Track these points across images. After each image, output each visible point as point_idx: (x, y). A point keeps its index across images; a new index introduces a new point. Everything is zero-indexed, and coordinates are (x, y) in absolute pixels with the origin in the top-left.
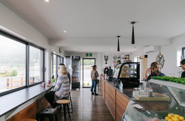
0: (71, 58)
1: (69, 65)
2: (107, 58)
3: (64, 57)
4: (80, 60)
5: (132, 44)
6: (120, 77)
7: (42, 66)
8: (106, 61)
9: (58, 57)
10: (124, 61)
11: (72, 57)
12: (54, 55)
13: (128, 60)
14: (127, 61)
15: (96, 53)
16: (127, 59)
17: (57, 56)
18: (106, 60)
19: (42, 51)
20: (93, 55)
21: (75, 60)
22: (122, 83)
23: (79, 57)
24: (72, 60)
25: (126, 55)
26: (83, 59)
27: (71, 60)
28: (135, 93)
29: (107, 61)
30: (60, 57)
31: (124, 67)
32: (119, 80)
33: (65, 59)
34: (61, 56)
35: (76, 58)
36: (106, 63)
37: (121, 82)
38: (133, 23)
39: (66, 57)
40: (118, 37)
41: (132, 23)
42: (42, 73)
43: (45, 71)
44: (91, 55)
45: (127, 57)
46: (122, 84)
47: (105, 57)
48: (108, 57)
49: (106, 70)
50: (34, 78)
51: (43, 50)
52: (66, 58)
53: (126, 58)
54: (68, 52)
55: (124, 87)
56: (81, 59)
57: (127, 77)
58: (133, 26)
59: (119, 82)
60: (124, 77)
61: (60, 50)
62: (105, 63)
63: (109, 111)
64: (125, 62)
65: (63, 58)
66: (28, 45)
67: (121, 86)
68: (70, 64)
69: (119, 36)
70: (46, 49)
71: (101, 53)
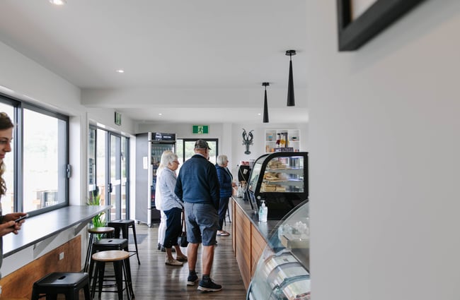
0: (150, 138)
1: (144, 158)
2: (250, 138)
3: (131, 136)
4: (174, 143)
5: (288, 105)
6: (263, 189)
7: (63, 162)
8: (248, 148)
9: (113, 137)
10: (275, 149)
11: (154, 136)
12: (98, 130)
13: (284, 146)
14: (282, 149)
15: (220, 125)
16: (281, 144)
17: (110, 133)
18: (248, 143)
19: (64, 123)
20: (210, 130)
21: (161, 143)
22: (266, 205)
23: (173, 137)
24: (152, 143)
25: (279, 134)
26: (185, 140)
27: (150, 143)
28: (283, 230)
29: (250, 146)
30: (118, 135)
31: (273, 165)
32: (259, 198)
33: (133, 141)
34: (122, 133)
35: (163, 139)
36: (248, 152)
37: (263, 204)
38: (291, 53)
39: (137, 135)
40: (266, 84)
41: (287, 52)
42: (63, 180)
43: (71, 176)
44: (206, 129)
45: (283, 138)
46: (266, 208)
47: (244, 135)
48: (251, 135)
49: (245, 171)
50: (46, 194)
51: (66, 118)
52: (135, 137)
53: (278, 142)
54: (141, 121)
55: (270, 217)
56: (177, 141)
57: (279, 190)
58: (291, 62)
59: (259, 204)
60: (272, 190)
61: (118, 116)
62: (245, 150)
63: (242, 281)
64: (277, 151)
65: (128, 139)
66: (20, 107)
67: (264, 212)
68: (147, 156)
69: (266, 82)
70: (72, 117)
71: (234, 125)
